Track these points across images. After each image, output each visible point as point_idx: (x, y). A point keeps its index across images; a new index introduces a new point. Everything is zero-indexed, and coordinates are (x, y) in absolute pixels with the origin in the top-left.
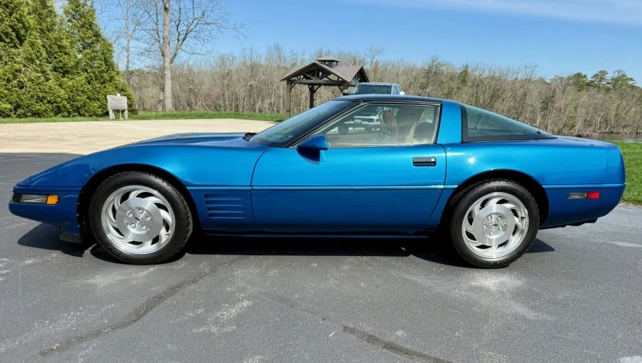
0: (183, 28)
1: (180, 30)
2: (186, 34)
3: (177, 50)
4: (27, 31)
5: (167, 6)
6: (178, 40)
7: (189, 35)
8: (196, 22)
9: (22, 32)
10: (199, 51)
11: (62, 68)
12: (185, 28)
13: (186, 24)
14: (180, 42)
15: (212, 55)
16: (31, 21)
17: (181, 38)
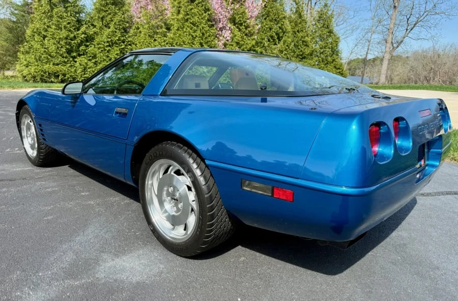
0: (413, 19)
1: (409, 23)
2: (415, 24)
3: (404, 38)
4: (284, 33)
5: (396, 5)
6: (407, 30)
7: (417, 25)
8: (426, 14)
9: (281, 35)
10: (424, 37)
11: (301, 55)
12: (415, 20)
13: (417, 16)
14: (408, 31)
15: (435, 39)
16: (288, 26)
17: (409, 28)
